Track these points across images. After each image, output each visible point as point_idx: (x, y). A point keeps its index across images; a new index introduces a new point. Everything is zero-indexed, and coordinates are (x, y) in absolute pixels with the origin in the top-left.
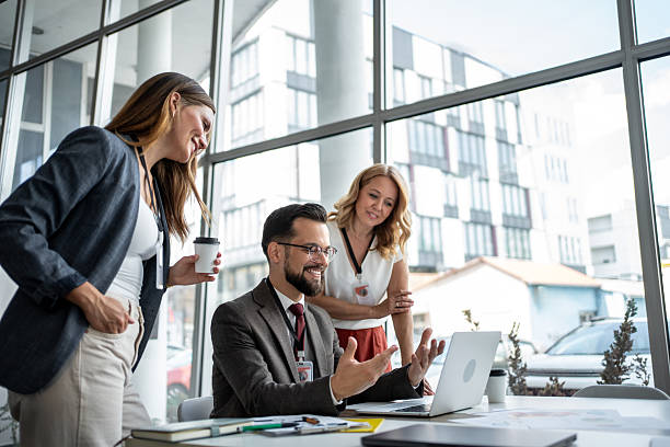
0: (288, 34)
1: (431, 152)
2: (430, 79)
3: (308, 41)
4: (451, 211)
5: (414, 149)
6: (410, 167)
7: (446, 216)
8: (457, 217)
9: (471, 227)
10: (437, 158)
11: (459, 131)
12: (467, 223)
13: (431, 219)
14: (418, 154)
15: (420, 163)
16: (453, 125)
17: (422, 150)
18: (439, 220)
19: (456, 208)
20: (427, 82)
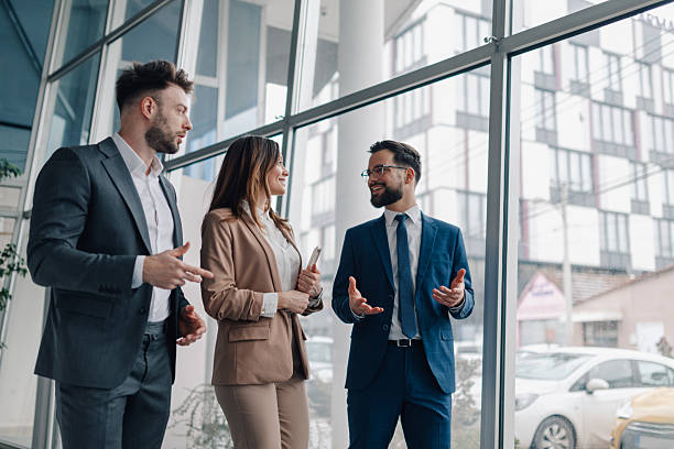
0: (458, 11)
1: (618, 140)
2: (619, 57)
3: (480, 18)
4: (640, 207)
5: (597, 135)
6: (592, 156)
7: (633, 211)
8: (648, 213)
9: (664, 224)
10: (624, 146)
11: (652, 115)
12: (659, 220)
13: (617, 214)
14: (603, 142)
15: (605, 153)
16: (644, 109)
17: (607, 138)
18: (626, 216)
19: (647, 203)
20: (613, 59)
